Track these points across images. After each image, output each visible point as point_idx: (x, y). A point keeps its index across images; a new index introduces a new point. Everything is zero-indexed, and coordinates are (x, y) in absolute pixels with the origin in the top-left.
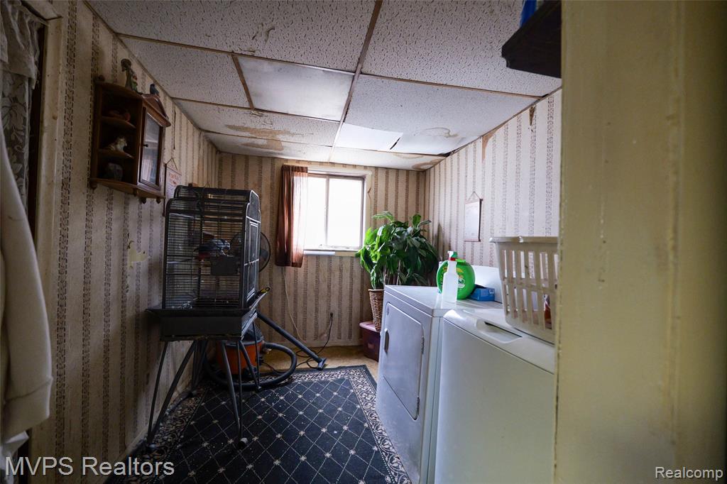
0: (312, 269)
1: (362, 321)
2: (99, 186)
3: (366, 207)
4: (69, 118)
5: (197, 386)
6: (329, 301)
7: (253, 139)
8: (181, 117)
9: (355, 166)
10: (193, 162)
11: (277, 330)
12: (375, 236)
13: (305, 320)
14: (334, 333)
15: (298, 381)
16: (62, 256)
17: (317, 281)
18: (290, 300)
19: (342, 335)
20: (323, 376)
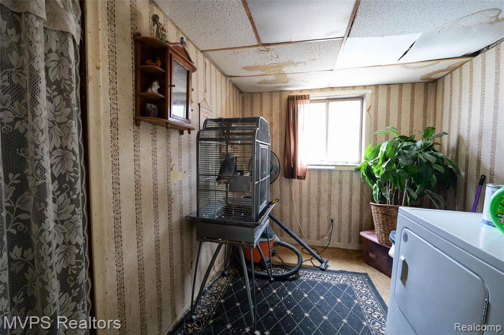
0: (314, 182)
1: (361, 230)
2: (142, 123)
3: (366, 125)
4: (113, 69)
5: (229, 267)
6: (329, 209)
7: (264, 77)
8: (210, 67)
9: (354, 87)
10: (222, 101)
11: (286, 231)
12: (376, 152)
13: (309, 222)
14: (335, 236)
15: (304, 278)
16: (115, 180)
17: (319, 192)
18: (296, 206)
19: (342, 239)
20: (326, 278)
